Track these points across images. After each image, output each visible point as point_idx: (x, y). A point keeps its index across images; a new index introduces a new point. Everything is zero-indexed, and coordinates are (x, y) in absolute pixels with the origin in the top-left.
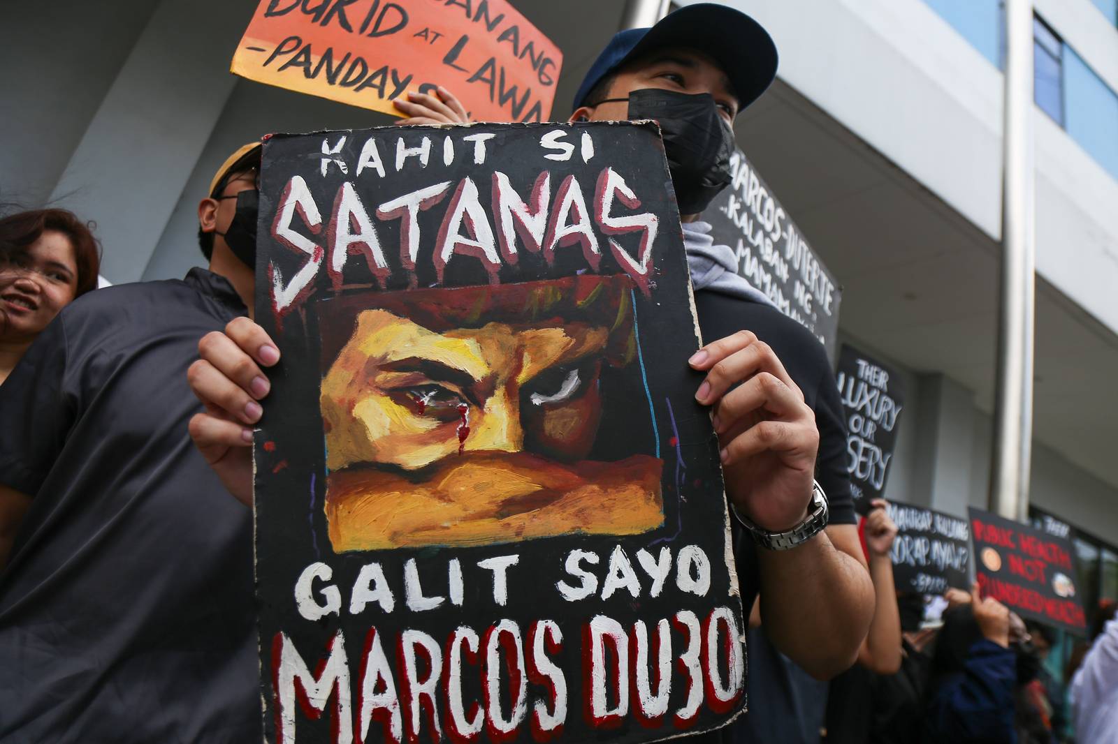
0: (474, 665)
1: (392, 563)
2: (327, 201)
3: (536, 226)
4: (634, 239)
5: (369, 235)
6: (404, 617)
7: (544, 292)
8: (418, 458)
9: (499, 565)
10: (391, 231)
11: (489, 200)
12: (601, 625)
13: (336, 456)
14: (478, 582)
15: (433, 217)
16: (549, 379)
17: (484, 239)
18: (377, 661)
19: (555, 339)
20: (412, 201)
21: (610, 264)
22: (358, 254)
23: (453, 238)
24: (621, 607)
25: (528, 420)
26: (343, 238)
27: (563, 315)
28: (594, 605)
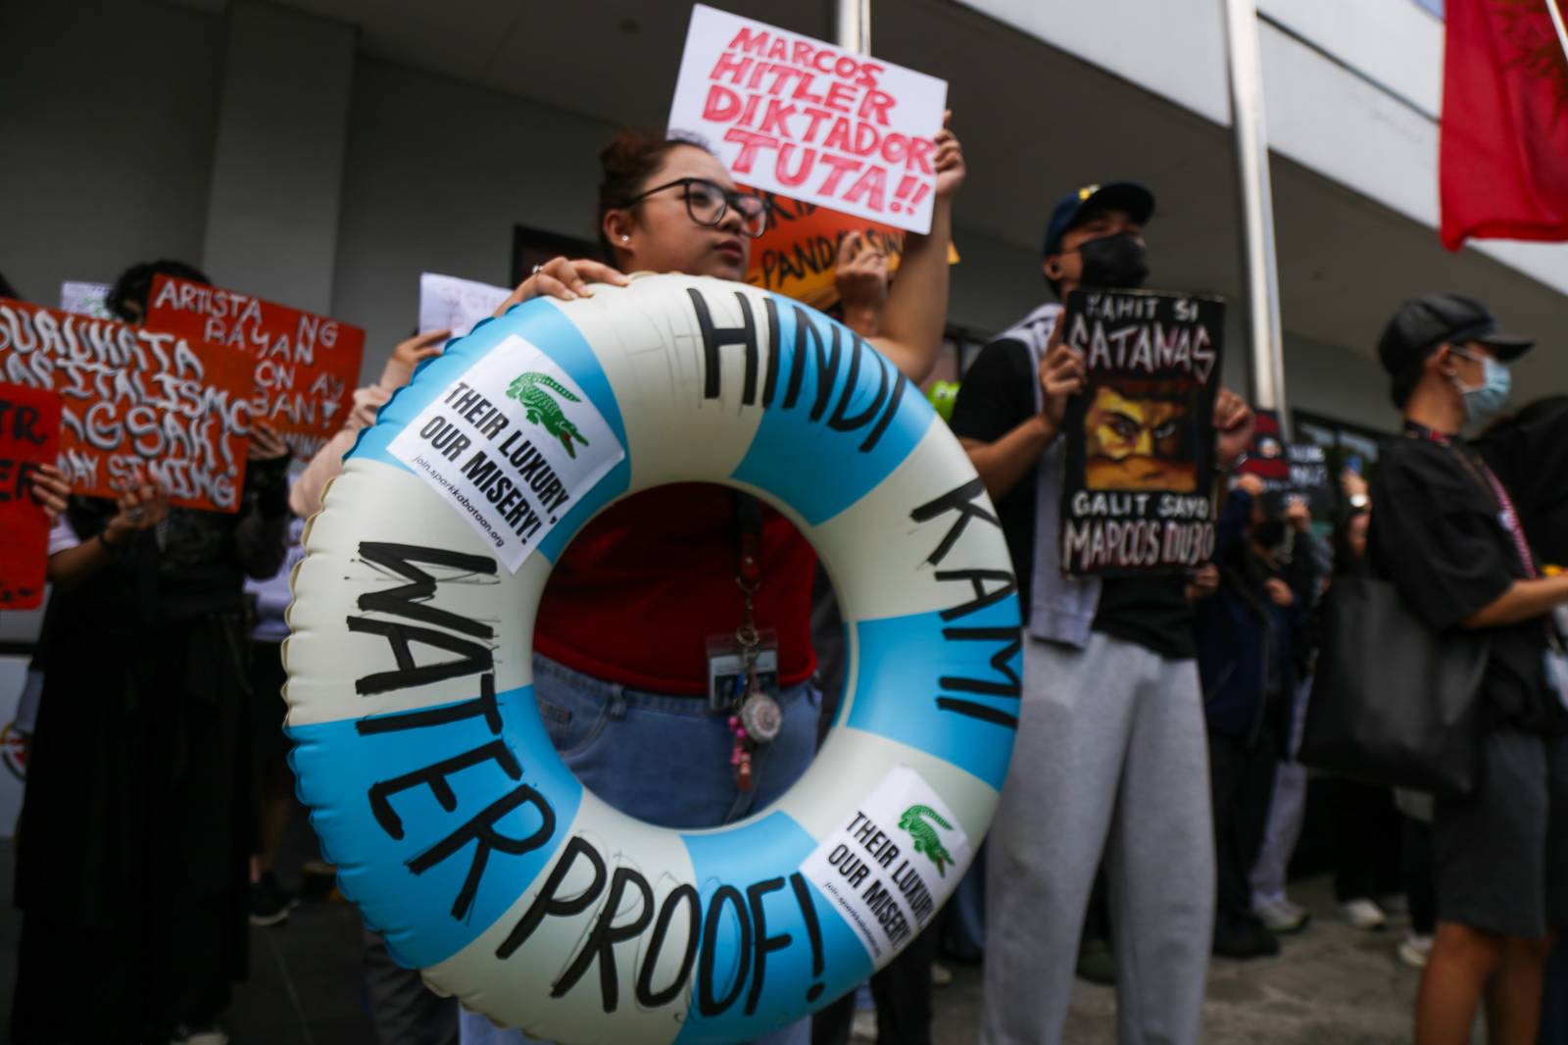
0: (1129, 536)
1: (1107, 494)
2: (1090, 330)
3: (1167, 353)
4: (1202, 363)
5: (1105, 351)
6: (1109, 517)
7: (1166, 386)
8: (1119, 453)
9: (1142, 499)
10: (1113, 346)
11: (1152, 338)
12: (1172, 526)
13: (1090, 450)
14: (1135, 504)
15: (1132, 340)
16: (1163, 426)
17: (1147, 360)
18: (1098, 534)
19: (1167, 409)
20: (1121, 335)
21: (1192, 376)
22: (1100, 358)
23: (1136, 357)
24: (1180, 520)
25: (1156, 443)
26: (1095, 351)
27: (1172, 398)
28: (1169, 518)
